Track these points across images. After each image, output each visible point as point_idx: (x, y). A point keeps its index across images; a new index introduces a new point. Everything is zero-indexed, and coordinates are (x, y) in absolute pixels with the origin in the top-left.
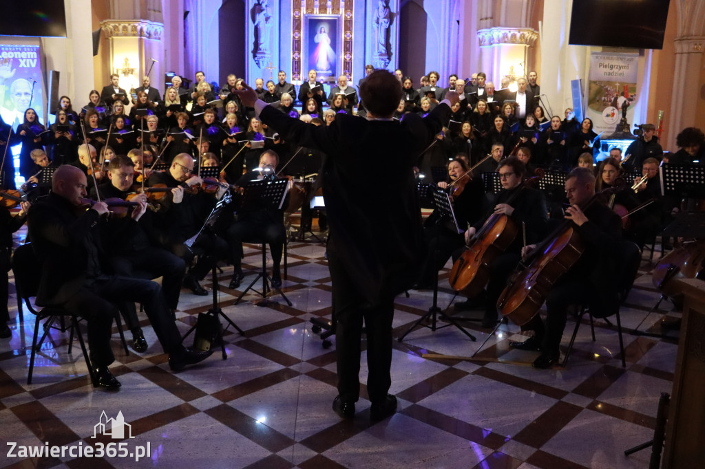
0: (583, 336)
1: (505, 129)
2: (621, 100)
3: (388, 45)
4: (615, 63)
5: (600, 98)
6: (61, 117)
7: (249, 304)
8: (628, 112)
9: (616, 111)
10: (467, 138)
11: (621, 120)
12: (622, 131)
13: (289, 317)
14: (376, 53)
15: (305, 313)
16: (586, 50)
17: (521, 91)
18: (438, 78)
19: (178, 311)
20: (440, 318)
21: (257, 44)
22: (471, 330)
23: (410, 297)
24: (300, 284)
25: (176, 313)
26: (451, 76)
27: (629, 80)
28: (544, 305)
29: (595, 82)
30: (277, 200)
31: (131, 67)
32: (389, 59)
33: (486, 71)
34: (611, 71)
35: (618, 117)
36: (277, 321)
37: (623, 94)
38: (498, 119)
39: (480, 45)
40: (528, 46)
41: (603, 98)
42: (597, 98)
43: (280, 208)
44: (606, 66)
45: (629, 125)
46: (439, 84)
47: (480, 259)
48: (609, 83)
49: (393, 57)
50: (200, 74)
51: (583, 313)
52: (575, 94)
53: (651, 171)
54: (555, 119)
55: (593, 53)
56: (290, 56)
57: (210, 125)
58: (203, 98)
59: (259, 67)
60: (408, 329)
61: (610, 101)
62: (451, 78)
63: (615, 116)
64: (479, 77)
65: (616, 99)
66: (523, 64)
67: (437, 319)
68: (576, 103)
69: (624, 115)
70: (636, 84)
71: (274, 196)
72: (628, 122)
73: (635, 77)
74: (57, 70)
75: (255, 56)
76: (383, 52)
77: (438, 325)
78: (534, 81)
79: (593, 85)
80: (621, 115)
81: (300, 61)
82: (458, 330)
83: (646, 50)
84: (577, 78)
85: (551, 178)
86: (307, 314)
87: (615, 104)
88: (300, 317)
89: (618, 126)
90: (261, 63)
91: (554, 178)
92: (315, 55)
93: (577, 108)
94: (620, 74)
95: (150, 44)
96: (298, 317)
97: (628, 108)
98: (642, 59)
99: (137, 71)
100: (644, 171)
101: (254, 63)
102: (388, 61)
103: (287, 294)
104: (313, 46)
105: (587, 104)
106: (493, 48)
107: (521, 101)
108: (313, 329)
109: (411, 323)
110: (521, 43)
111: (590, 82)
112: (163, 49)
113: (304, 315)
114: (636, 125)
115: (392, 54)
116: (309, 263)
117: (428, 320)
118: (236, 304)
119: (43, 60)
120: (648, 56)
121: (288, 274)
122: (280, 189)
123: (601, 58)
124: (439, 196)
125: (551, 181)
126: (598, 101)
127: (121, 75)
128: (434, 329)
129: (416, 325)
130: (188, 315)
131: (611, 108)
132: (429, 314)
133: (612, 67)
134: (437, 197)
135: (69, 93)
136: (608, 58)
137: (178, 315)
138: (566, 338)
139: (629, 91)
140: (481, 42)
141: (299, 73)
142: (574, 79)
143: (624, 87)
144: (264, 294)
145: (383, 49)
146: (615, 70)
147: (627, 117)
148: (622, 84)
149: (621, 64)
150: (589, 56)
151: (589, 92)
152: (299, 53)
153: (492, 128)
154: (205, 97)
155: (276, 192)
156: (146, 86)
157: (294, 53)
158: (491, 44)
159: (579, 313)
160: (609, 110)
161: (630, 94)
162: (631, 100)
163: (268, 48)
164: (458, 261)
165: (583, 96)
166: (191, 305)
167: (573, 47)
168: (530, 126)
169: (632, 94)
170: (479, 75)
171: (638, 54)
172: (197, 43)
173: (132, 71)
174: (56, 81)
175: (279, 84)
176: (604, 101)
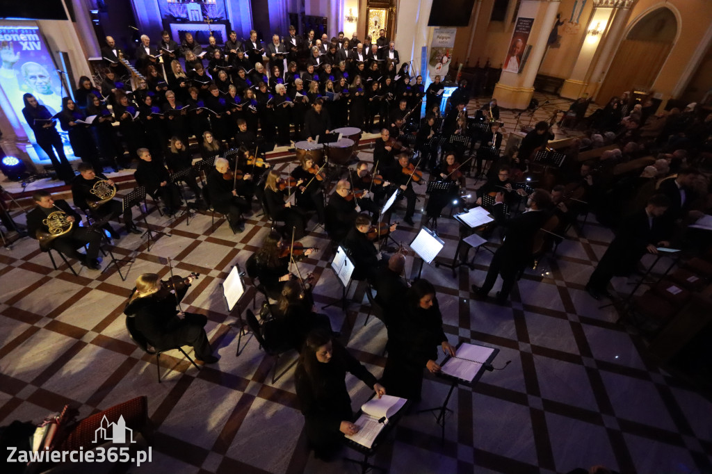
2: (445, 59)
4: (444, 35)
9: (442, 65)
16: (433, 29)
29: (434, 48)
34: (442, 41)
37: (446, 55)
42: (434, 58)
44: (440, 37)
48: (441, 48)
52: (423, 55)
55: (435, 31)
61: (440, 59)
63: (441, 68)
65: (442, 58)
68: (423, 62)
74: (64, 50)
87: (441, 61)
105: (429, 60)
123: (438, 33)
131: (439, 64)
133: (443, 38)
136: (442, 33)
142: (423, 46)
146: (445, 40)
148: (446, 48)
149: (448, 35)
151: (431, 54)
160: (438, 65)
161: (449, 54)
165: (427, 57)
171: (456, 29)
174: (67, 61)
176: (437, 59)
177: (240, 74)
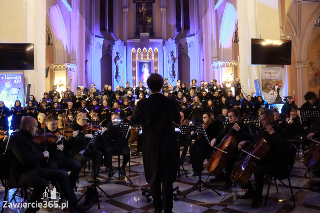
0: (273, 190)
1: (227, 102)
2: (276, 87)
3: (173, 72)
4: (272, 71)
5: (267, 87)
6: (30, 104)
7: (112, 183)
8: (280, 92)
9: (275, 92)
10: (210, 107)
11: (278, 96)
12: (278, 100)
13: (131, 188)
14: (169, 75)
15: (138, 186)
16: (259, 66)
17: (232, 86)
18: (196, 82)
19: (78, 187)
20: (203, 186)
21: (117, 73)
22: (218, 191)
23: (188, 178)
24: (137, 174)
25: (77, 188)
26: (202, 81)
27: (279, 79)
28: (253, 175)
29: (264, 80)
30: (124, 134)
31: (62, 83)
32: (174, 77)
33: (216, 79)
34: (271, 75)
35: (276, 95)
36: (125, 190)
37: (277, 85)
38: (223, 98)
39: (213, 69)
40: (234, 68)
41: (268, 87)
42: (266, 87)
43: (126, 138)
44: (268, 73)
45: (281, 98)
46: (197, 84)
47: (220, 156)
48: (270, 80)
49: (176, 77)
50: (93, 85)
51: (271, 180)
52: (256, 86)
53: (294, 116)
54: (249, 97)
55: (262, 68)
56: (131, 78)
57: (95, 106)
58: (92, 94)
59: (118, 83)
60: (189, 191)
61: (272, 88)
62: (202, 82)
63: (274, 94)
64: (214, 82)
65: (274, 87)
66: (232, 75)
67: (202, 187)
68: (257, 90)
69: (278, 93)
70: (282, 80)
71: (123, 132)
72: (281, 96)
73: (281, 77)
74: (29, 84)
75: (116, 78)
76: (172, 74)
77: (202, 189)
78: (238, 82)
79: (264, 81)
80: (277, 94)
81: (136, 80)
82: (213, 191)
83: (284, 65)
84: (257, 79)
85: (249, 121)
86: (140, 187)
87: (274, 89)
88: (136, 188)
89: (276, 98)
90: (119, 81)
91: (250, 121)
92: (143, 77)
93: (257, 92)
94: (275, 76)
95: (71, 74)
96: (135, 188)
97: (280, 90)
98: (283, 70)
99: (65, 85)
100: (291, 115)
101: (116, 81)
102: (174, 78)
103: (131, 178)
104: (141, 73)
105: (262, 89)
106: (219, 69)
107: (233, 89)
108: (142, 193)
109: (189, 189)
110: (231, 67)
111: (262, 80)
112: (76, 75)
113: (138, 188)
114: (284, 97)
115: (175, 75)
116: (141, 165)
117: (197, 187)
118: (106, 184)
119: (24, 80)
120: (285, 68)
121: (131, 170)
122: (126, 129)
123: (266, 70)
124: (199, 127)
125: (249, 122)
126: (266, 88)
127: (58, 87)
128: (200, 191)
129: (192, 189)
130: (83, 189)
131: (273, 91)
132: (197, 184)
133: (271, 73)
134: (198, 128)
135: (34, 94)
136: (269, 70)
137: (78, 189)
138: (265, 192)
139: (279, 83)
140: (213, 68)
141: (136, 85)
142: (255, 79)
143: (277, 81)
144: (119, 179)
145: (171, 73)
146: (272, 74)
147: (280, 94)
148: (276, 80)
149: (274, 72)
150: (260, 69)
151: (262, 84)
152: (136, 77)
153: (221, 102)
154: (93, 94)
155: (124, 130)
156: (68, 91)
157: (133, 77)
158: (218, 68)
159: (269, 181)
160: (272, 92)
161: (280, 84)
162: (281, 87)
163: (122, 74)
164: (210, 159)
165: (260, 86)
166: (85, 185)
167: (253, 65)
168: (238, 100)
169: (281, 84)
170: (213, 81)
171: (281, 67)
172: (91, 73)
173: (63, 85)
174: (29, 88)
175: (127, 88)
176: (269, 88)
177: (116, 97)
